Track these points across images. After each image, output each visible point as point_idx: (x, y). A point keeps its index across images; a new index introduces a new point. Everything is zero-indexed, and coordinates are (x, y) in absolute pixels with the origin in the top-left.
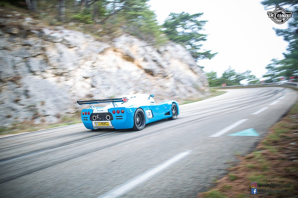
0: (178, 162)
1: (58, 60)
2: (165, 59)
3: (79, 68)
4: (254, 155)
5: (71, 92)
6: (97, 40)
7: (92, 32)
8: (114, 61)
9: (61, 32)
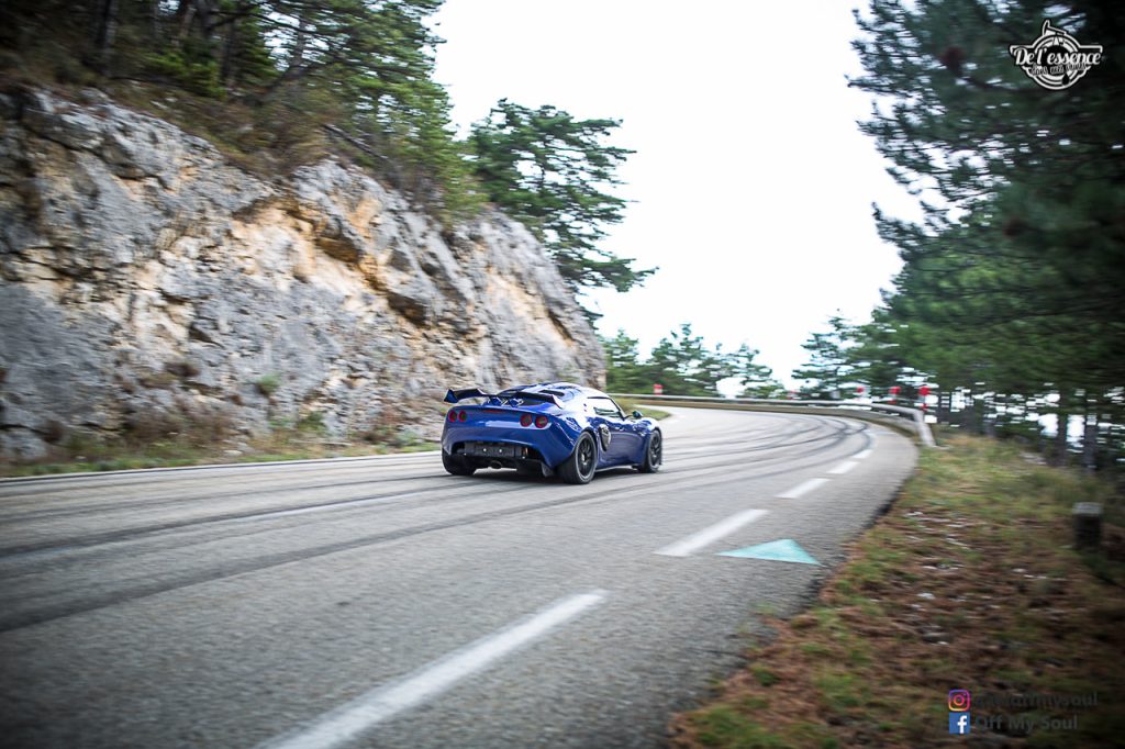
0: (575, 622)
1: (79, 220)
2: (465, 268)
3: (158, 257)
4: (815, 618)
5: (117, 347)
6: (231, 163)
7: (214, 130)
8: (289, 249)
9: (103, 114)
